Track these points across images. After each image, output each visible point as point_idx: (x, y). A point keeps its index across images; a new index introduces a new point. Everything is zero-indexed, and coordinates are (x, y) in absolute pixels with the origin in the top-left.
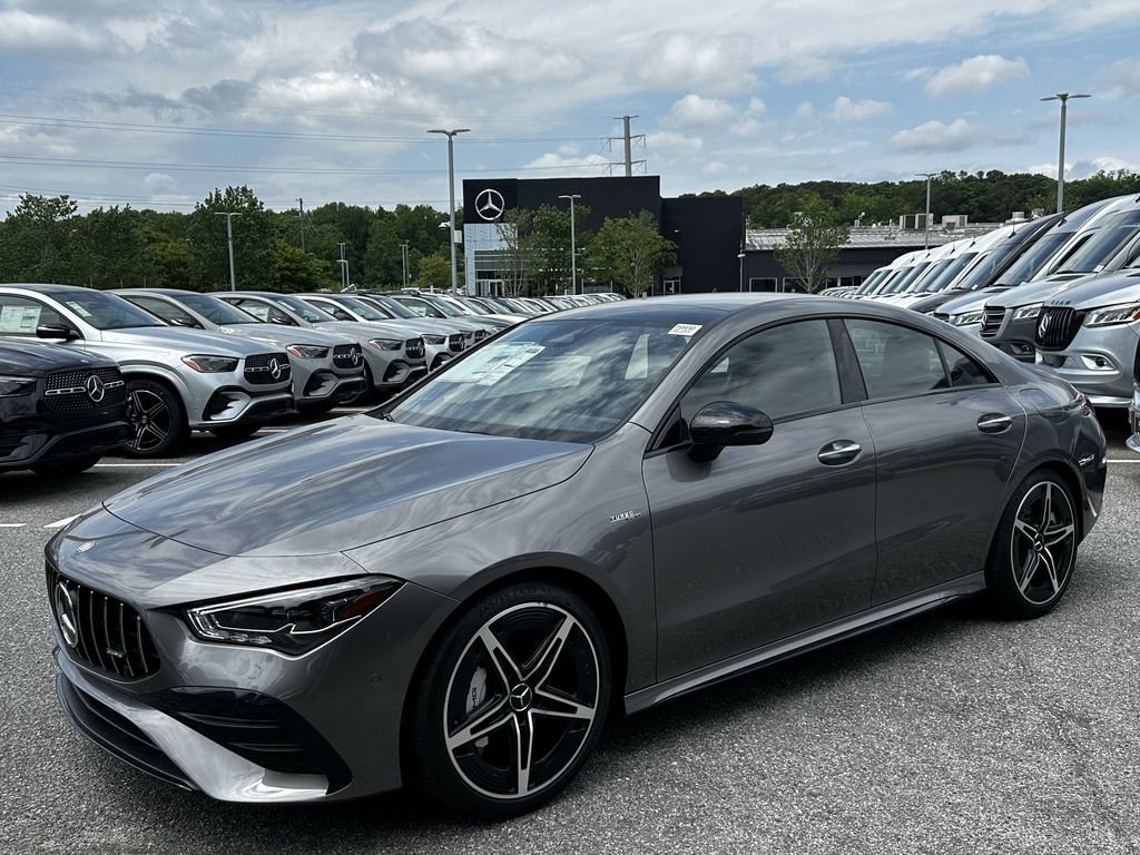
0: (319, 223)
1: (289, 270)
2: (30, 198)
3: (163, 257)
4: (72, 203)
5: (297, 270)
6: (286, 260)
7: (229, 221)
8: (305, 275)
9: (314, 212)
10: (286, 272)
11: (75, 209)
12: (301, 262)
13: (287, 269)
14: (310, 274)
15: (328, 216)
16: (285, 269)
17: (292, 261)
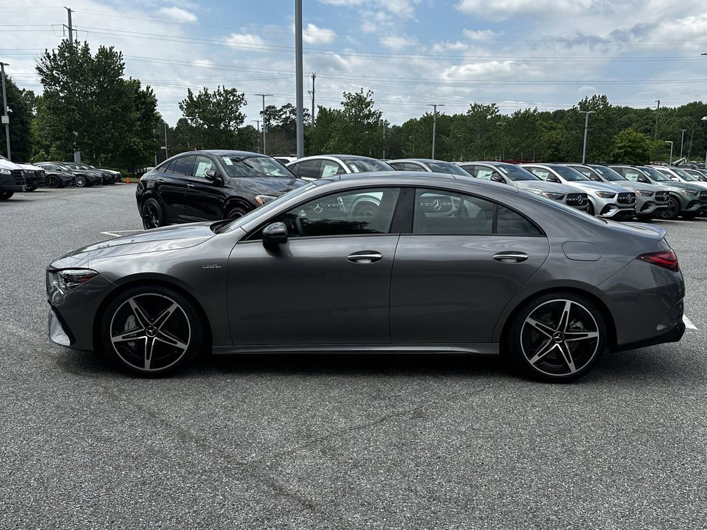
0: (681, 116)
1: (631, 148)
2: (476, 105)
3: (557, 139)
4: (496, 108)
5: (636, 148)
6: (630, 141)
7: (587, 118)
8: (641, 151)
9: (679, 108)
10: (628, 149)
11: (498, 111)
12: (639, 142)
13: (630, 147)
14: (644, 150)
15: (688, 111)
16: (628, 147)
17: (634, 142)
